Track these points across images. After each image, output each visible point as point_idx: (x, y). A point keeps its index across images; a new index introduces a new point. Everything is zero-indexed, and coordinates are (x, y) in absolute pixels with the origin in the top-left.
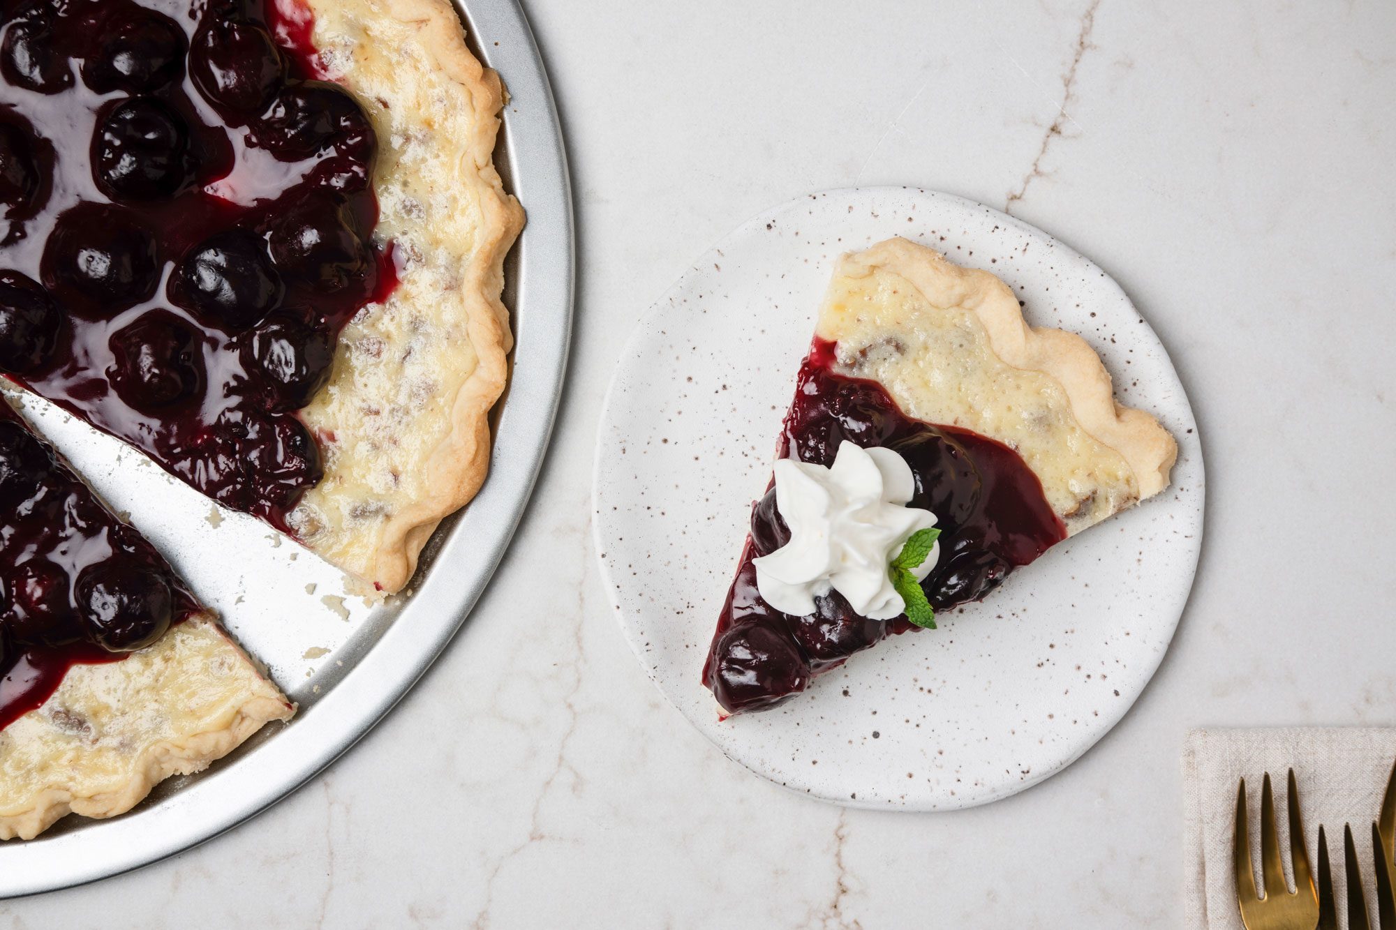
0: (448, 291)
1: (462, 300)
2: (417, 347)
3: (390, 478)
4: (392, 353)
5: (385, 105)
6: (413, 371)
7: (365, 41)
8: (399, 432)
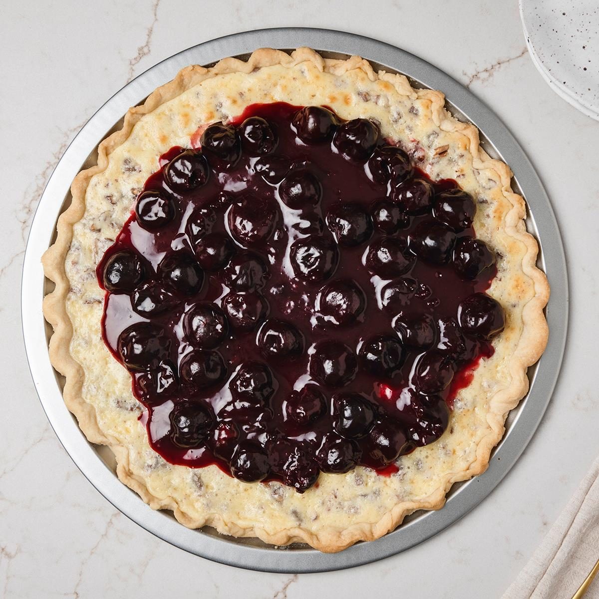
0: (396, 497)
1: (396, 504)
2: (369, 497)
3: (314, 517)
4: (361, 490)
5: (452, 432)
6: (359, 502)
7: (471, 410)
8: (333, 509)
